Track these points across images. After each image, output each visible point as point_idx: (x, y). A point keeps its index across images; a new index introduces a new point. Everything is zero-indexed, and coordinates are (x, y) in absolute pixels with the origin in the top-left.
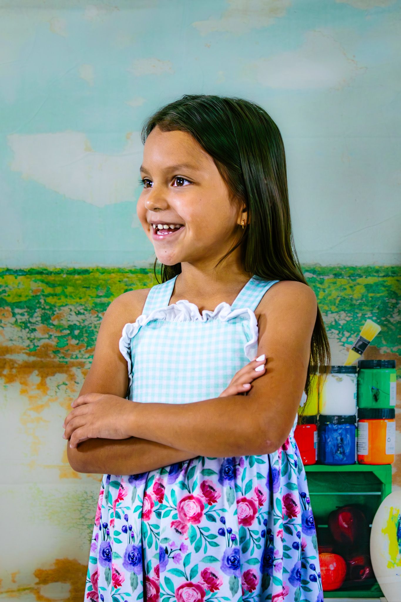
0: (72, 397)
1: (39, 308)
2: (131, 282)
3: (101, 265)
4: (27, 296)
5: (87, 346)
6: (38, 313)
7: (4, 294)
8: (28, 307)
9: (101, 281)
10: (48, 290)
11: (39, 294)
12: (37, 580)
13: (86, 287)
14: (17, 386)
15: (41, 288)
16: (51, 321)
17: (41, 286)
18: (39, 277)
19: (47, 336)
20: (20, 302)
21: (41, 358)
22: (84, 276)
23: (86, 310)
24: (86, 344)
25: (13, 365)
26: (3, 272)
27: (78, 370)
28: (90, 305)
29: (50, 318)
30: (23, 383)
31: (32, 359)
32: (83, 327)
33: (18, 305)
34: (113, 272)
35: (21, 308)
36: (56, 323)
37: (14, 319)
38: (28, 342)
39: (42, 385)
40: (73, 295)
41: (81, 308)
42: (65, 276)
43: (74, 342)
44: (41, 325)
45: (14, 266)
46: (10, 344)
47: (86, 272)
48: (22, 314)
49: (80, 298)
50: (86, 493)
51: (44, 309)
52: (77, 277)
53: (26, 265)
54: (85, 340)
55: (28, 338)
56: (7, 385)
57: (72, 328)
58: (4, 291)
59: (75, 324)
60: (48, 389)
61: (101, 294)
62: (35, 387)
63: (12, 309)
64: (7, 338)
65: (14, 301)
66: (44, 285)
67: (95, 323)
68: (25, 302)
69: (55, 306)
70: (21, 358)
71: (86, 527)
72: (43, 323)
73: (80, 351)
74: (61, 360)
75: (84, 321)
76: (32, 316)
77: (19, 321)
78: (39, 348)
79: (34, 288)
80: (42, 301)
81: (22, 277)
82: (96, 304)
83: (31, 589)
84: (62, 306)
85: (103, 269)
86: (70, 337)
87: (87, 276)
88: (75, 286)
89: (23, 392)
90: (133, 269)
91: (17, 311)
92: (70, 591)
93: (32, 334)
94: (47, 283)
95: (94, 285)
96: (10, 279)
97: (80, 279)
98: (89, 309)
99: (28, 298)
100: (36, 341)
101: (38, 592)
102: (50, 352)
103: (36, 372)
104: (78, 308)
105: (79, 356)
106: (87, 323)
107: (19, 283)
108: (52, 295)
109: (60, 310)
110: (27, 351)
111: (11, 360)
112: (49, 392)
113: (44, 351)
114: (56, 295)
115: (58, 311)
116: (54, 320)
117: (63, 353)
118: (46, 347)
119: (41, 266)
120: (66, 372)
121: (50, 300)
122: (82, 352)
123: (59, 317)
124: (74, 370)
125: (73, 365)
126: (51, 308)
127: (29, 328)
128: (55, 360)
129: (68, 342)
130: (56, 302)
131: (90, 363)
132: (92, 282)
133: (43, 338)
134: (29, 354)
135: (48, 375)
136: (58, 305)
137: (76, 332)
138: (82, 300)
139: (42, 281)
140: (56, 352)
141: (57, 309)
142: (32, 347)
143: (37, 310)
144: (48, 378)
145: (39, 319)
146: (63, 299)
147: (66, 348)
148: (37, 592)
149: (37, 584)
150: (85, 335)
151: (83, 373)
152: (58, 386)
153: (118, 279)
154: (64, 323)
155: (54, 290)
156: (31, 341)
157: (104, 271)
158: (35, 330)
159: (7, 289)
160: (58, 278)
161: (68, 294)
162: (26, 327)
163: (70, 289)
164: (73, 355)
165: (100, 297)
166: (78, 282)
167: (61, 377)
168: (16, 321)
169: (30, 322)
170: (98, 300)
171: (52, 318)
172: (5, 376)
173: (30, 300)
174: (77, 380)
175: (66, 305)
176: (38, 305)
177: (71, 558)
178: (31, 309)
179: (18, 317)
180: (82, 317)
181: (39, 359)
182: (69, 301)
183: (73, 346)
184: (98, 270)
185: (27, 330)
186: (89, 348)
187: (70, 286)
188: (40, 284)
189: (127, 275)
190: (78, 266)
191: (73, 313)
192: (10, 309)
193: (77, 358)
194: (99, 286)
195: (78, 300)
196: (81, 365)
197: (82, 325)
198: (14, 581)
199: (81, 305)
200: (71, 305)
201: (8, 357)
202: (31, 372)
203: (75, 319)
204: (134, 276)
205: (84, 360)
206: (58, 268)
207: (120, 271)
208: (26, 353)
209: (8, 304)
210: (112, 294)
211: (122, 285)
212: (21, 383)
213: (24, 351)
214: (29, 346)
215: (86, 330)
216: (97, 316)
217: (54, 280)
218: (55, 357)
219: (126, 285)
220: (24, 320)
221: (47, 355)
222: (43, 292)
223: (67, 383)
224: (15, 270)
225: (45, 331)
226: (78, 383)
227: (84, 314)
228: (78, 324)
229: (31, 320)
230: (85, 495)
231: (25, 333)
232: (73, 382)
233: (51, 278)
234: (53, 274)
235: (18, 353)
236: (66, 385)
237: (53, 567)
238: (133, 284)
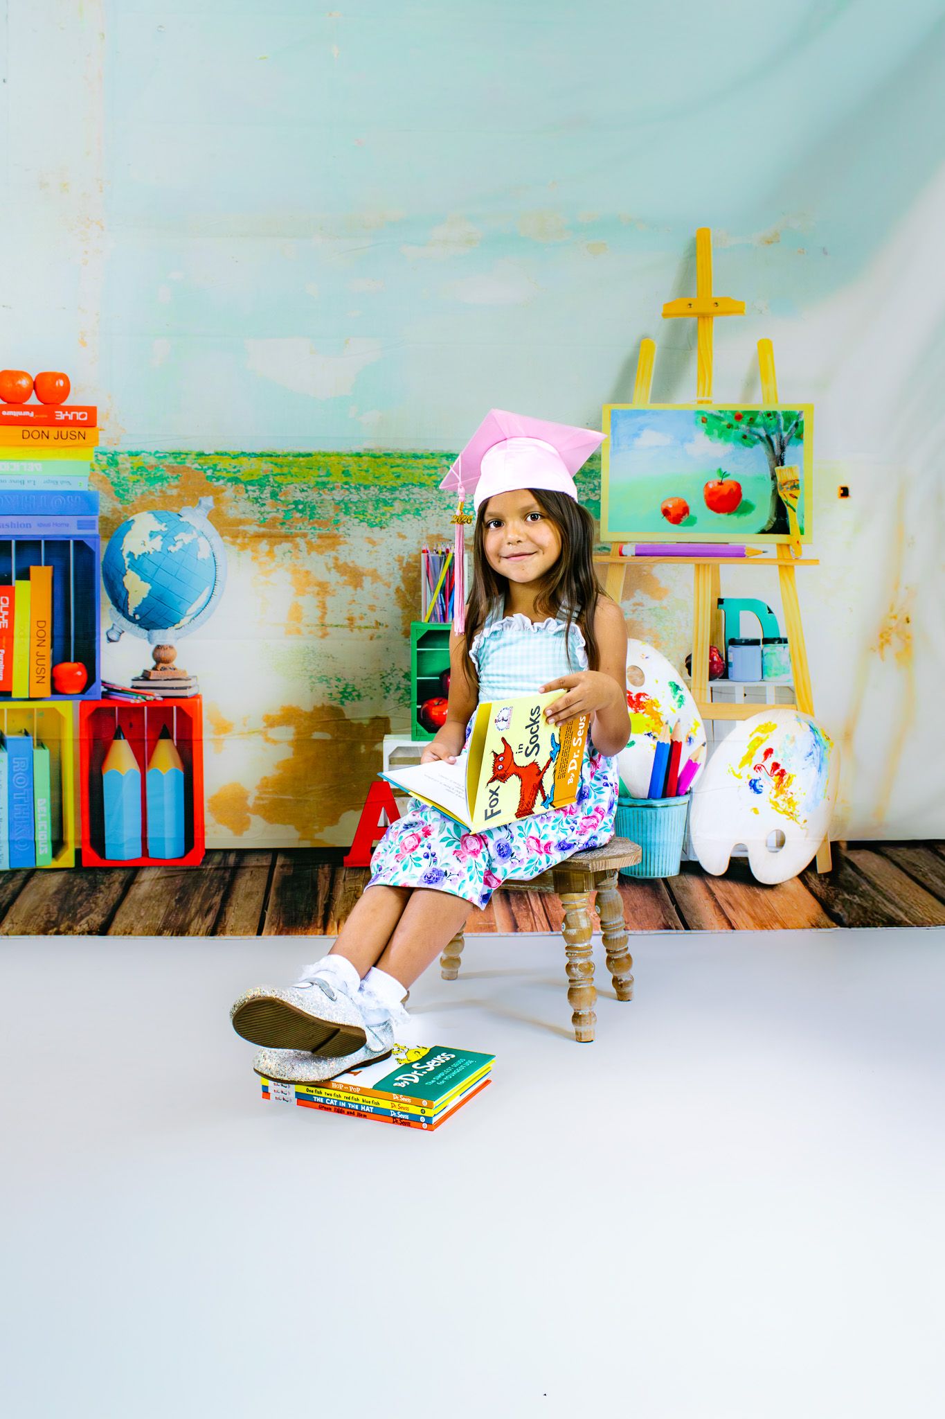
0: (296, 563)
1: (268, 485)
2: (347, 464)
3: (323, 449)
4: (258, 475)
5: (310, 519)
6: (268, 490)
7: (238, 473)
8: (259, 485)
9: (321, 463)
10: (277, 470)
11: (268, 473)
12: (265, 724)
13: (310, 468)
14: (249, 552)
15: (270, 469)
16: (278, 497)
17: (270, 467)
18: (268, 459)
19: (275, 510)
20: (252, 481)
21: (270, 529)
22: (308, 458)
23: (309, 488)
24: (308, 518)
25: (245, 535)
26: (238, 455)
27: (302, 540)
28: (312, 484)
29: (278, 495)
30: (254, 551)
31: (262, 530)
32: (307, 502)
33: (250, 483)
34: (333, 456)
35: (253, 485)
36: (283, 498)
37: (246, 495)
38: (258, 515)
39: (270, 553)
40: (297, 474)
41: (305, 485)
42: (291, 459)
43: (298, 515)
44: (270, 501)
45: (247, 450)
46: (243, 517)
47: (309, 455)
48: (254, 491)
49: (304, 477)
50: (308, 648)
51: (273, 486)
52: (301, 459)
53: (258, 450)
54: (308, 514)
55: (259, 512)
56: (241, 552)
57: (296, 503)
58: (239, 471)
59: (299, 500)
60: (275, 556)
61: (322, 474)
62: (264, 554)
63: (246, 486)
64: (241, 510)
65: (248, 480)
66: (273, 465)
67: (317, 499)
68: (257, 480)
69: (282, 485)
70: (252, 529)
71: (307, 678)
72: (271, 499)
73: (303, 523)
74: (287, 531)
75: (307, 497)
76: (262, 493)
77: (251, 497)
78: (267, 520)
79: (264, 469)
80: (271, 479)
81: (255, 459)
82: (317, 483)
83: (260, 732)
84: (289, 484)
85: (324, 452)
86: (295, 511)
87: (310, 458)
88: (300, 467)
89: (254, 558)
90: (350, 453)
91: (249, 488)
92: (294, 735)
93: (262, 508)
94: (276, 464)
95: (316, 466)
96: (244, 460)
97: (304, 461)
98: (311, 486)
99: (259, 477)
100: (265, 514)
101: (266, 735)
102: (277, 524)
103: (265, 541)
104: (302, 486)
105: (303, 527)
106: (309, 499)
107: (252, 464)
108: (280, 475)
109: (286, 487)
110: (258, 523)
111: (244, 531)
112: (276, 558)
113: (272, 523)
114: (283, 475)
115: (284, 489)
116: (281, 496)
117: (289, 525)
118: (275, 519)
119: (271, 450)
120: (291, 542)
121: (278, 479)
122: (305, 524)
123: (285, 494)
124: (298, 539)
125: (297, 535)
126: (279, 486)
127: (259, 502)
128: (281, 531)
129: (293, 515)
130: (283, 481)
131: (312, 533)
132: (314, 464)
133: (271, 512)
134: (259, 526)
135: (275, 544)
136: (285, 483)
137: (300, 507)
138: (306, 479)
139: (272, 463)
140: (283, 524)
141: (283, 487)
142: (262, 519)
143: (267, 487)
144: (275, 547)
145: (268, 495)
146: (289, 477)
147: (292, 521)
148: (264, 733)
149: (265, 727)
150: (308, 509)
151: (306, 542)
152: (284, 554)
153: (335, 462)
154: (291, 499)
155: (282, 471)
156: (261, 514)
157: (325, 455)
158: (264, 505)
159: (241, 469)
160: (285, 460)
161: (293, 473)
162: (258, 502)
163: (295, 470)
164: (296, 527)
165: (321, 476)
166: (302, 464)
167: (286, 546)
168: (249, 497)
169: (261, 498)
170: (319, 480)
171: (280, 494)
172: (238, 544)
173: (261, 478)
174: (300, 549)
175: (292, 483)
176: (267, 483)
177: (294, 706)
178: (262, 487)
179: (251, 493)
180: (306, 494)
181: (268, 530)
182: (293, 480)
183: (297, 519)
184: (319, 454)
185: (258, 504)
186: (311, 521)
187: (294, 466)
188: (270, 465)
189: (344, 458)
190: (302, 450)
191: (297, 490)
192: (244, 487)
193: (300, 529)
194: (320, 467)
195: (303, 479)
196: (305, 535)
197: (306, 500)
198: (245, 725)
199: (305, 483)
200: (296, 483)
201: (241, 528)
202: (260, 542)
203: (299, 496)
204: (350, 459)
205: (306, 531)
206: (285, 452)
207: (339, 455)
208: (257, 525)
209: (242, 482)
210: (331, 474)
211: (341, 466)
212: (253, 551)
213: (255, 523)
214: (259, 519)
215: (309, 506)
216: (319, 493)
217: (282, 462)
218: (281, 528)
219: (344, 467)
220: (255, 496)
221: (274, 526)
222: (272, 471)
223: (291, 551)
224: (248, 453)
225: (274, 507)
226: (301, 551)
227: (307, 491)
228: (302, 499)
229: (261, 496)
230: (307, 650)
231: (256, 507)
232: (297, 551)
233: (279, 460)
234: (281, 457)
235: (251, 524)
236: (291, 552)
237: (279, 713)
238: (350, 466)
